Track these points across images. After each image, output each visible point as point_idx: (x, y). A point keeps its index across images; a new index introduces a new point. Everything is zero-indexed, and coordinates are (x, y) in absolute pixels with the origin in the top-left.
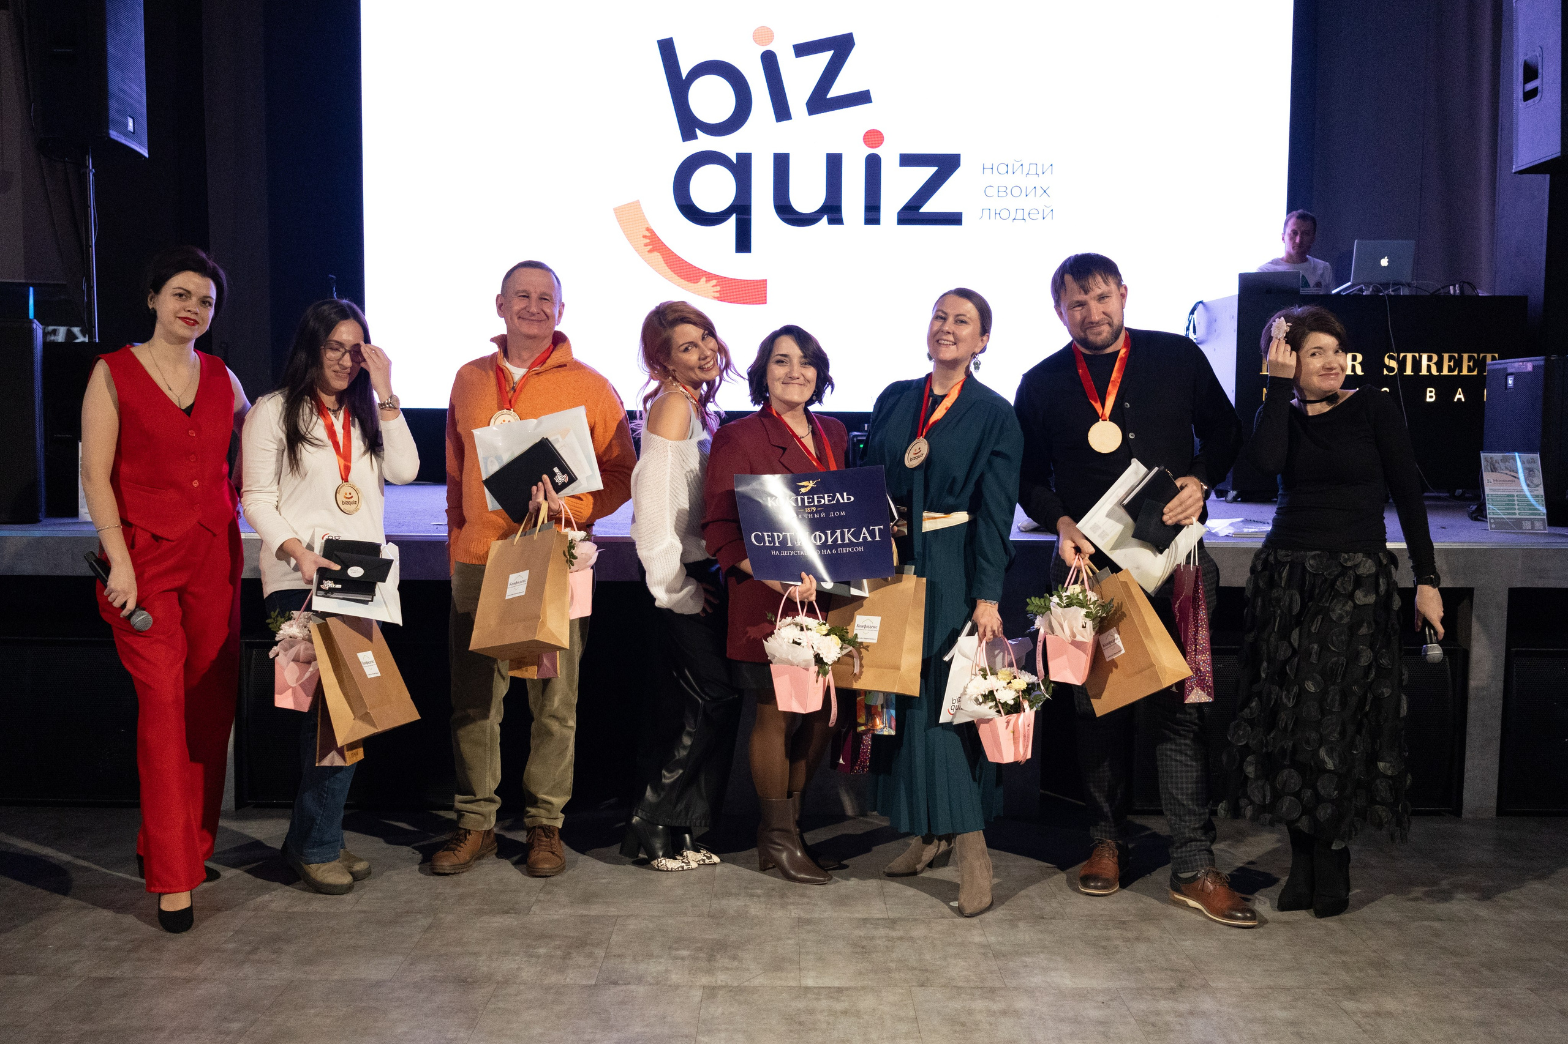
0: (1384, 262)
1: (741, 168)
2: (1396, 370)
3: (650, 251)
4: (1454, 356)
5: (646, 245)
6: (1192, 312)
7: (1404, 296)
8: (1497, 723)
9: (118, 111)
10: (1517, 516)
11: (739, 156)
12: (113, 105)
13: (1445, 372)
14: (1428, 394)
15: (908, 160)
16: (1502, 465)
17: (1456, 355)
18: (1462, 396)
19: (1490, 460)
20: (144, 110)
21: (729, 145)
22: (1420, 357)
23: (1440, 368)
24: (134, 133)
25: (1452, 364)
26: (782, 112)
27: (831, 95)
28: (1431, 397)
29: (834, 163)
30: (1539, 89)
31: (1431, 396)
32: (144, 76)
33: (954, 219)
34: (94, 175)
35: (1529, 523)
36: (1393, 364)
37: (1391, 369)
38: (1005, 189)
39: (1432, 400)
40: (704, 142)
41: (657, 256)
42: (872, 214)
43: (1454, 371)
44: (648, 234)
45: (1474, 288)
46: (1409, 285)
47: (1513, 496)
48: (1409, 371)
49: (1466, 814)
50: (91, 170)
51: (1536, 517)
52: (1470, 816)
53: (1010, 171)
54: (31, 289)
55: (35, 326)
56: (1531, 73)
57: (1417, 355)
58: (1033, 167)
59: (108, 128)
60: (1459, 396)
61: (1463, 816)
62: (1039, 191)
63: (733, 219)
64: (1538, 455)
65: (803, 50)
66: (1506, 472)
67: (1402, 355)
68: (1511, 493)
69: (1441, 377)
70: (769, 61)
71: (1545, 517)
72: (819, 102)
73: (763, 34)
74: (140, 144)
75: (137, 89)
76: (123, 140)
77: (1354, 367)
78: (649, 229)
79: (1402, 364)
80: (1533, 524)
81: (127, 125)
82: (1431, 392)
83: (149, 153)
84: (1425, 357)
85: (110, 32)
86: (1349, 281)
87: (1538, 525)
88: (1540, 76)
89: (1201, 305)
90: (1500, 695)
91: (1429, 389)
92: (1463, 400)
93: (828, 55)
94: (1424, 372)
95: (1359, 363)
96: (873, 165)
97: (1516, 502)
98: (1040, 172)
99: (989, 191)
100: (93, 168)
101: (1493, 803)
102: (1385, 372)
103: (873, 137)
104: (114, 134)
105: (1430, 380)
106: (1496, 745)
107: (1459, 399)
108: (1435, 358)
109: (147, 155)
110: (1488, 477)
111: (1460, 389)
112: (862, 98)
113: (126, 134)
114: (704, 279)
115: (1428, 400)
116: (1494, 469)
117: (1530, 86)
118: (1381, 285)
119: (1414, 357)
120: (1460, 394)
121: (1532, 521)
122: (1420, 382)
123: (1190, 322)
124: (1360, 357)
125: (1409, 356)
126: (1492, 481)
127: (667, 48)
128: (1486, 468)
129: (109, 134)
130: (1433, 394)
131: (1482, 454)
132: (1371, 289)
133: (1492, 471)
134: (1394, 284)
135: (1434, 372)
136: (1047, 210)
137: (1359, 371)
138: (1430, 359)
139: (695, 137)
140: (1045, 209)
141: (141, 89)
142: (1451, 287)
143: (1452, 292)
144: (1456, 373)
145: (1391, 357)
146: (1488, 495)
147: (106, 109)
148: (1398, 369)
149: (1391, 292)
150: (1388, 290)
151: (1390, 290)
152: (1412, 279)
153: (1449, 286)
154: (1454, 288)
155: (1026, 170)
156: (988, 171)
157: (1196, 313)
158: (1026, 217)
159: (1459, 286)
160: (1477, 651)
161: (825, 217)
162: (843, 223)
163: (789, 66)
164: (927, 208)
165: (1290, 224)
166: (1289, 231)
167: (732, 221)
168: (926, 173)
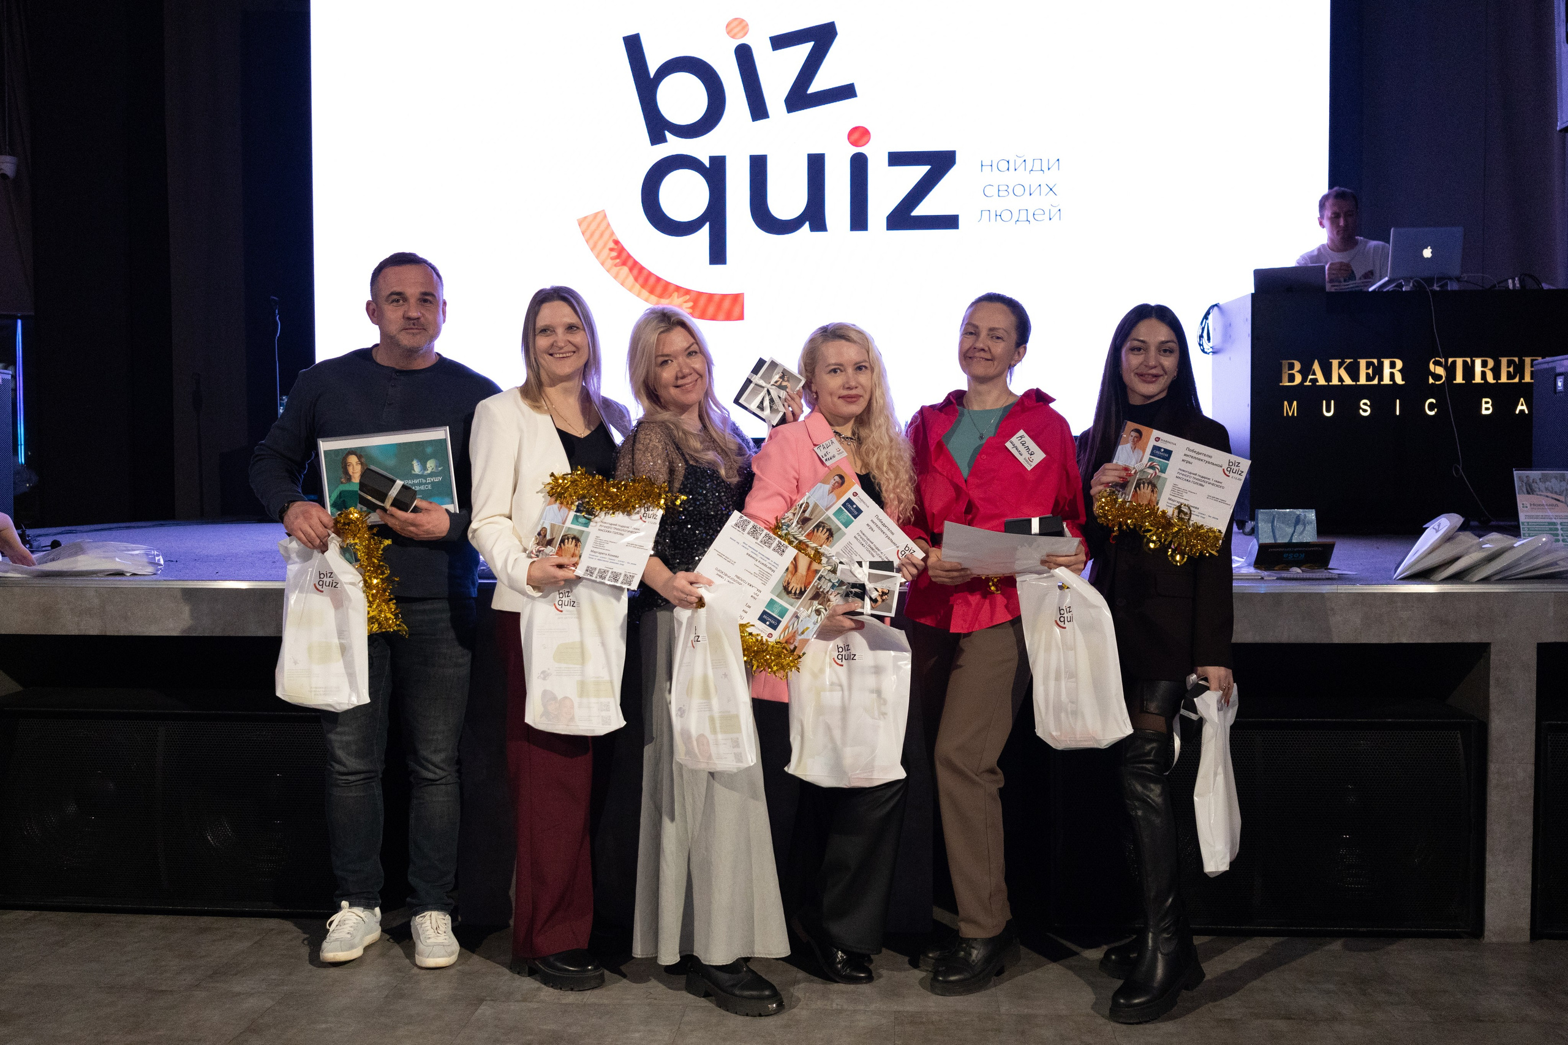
0: (1427, 253)
1: (715, 172)
2: (1444, 379)
3: (617, 265)
4: (1514, 361)
5: (613, 258)
6: (1206, 317)
7: (1452, 291)
11: (712, 159)
13: (1504, 379)
14: (1484, 406)
15: (897, 159)
16: (1542, 486)
17: (1516, 359)
18: (1524, 408)
19: (1525, 479)
21: (701, 148)
22: (1473, 362)
23: (1497, 376)
25: (1511, 369)
26: (758, 109)
27: (811, 90)
28: (1487, 409)
29: (816, 165)
31: (1487, 407)
33: (950, 222)
36: (1440, 371)
37: (1437, 377)
38: (1006, 188)
39: (1489, 412)
40: (674, 146)
41: (625, 270)
42: (859, 220)
43: (1514, 378)
44: (615, 246)
45: (1539, 283)
46: (1458, 279)
47: (1554, 524)
48: (1459, 379)
49: (1489, 938)
52: (1494, 940)
53: (1012, 168)
54: (19, 323)
57: (1469, 360)
58: (1037, 163)
60: (1522, 407)
61: (1486, 940)
62: (1045, 189)
63: (706, 228)
65: (780, 42)
66: (1547, 494)
67: (1450, 360)
68: (1554, 520)
69: (1498, 386)
70: (744, 56)
72: (799, 99)
73: (736, 26)
77: (1392, 375)
78: (616, 242)
79: (1451, 370)
82: (1487, 403)
84: (1478, 362)
86: (1387, 276)
89: (1216, 308)
91: (1484, 400)
92: (1527, 412)
93: (808, 46)
94: (1478, 379)
95: (1399, 371)
96: (859, 165)
97: (1560, 532)
98: (1045, 168)
99: (989, 191)
101: (1525, 923)
102: (1431, 381)
103: (859, 135)
105: (1486, 389)
107: (1522, 411)
108: (1491, 363)
110: (1522, 500)
111: (1522, 399)
112: (847, 92)
114: (676, 294)
115: (1484, 412)
116: (1530, 491)
118: (1421, 279)
119: (1465, 363)
120: (1522, 405)
122: (1474, 392)
123: (1203, 328)
124: (1399, 364)
125: (1459, 362)
126: (1528, 506)
127: (633, 45)
128: (1520, 488)
130: (1489, 405)
131: (1515, 472)
132: (1411, 285)
133: (1528, 493)
134: (1439, 279)
135: (1490, 379)
136: (1054, 211)
137: (1399, 380)
138: (1484, 365)
139: (663, 140)
140: (1051, 208)
142: (1510, 281)
143: (1511, 287)
144: (1516, 380)
145: (1437, 363)
146: (1523, 523)
148: (1446, 377)
149: (1436, 288)
150: (1433, 285)
151: (1435, 285)
152: (1462, 273)
153: (1507, 280)
154: (1513, 282)
155: (1029, 166)
156: (987, 169)
157: (1210, 317)
158: (1031, 218)
159: (1520, 280)
160: (1497, 724)
161: (807, 224)
162: (827, 231)
163: (765, 60)
164: (920, 211)
165: (1328, 204)
166: (1328, 213)
167: (705, 230)
168: (918, 172)
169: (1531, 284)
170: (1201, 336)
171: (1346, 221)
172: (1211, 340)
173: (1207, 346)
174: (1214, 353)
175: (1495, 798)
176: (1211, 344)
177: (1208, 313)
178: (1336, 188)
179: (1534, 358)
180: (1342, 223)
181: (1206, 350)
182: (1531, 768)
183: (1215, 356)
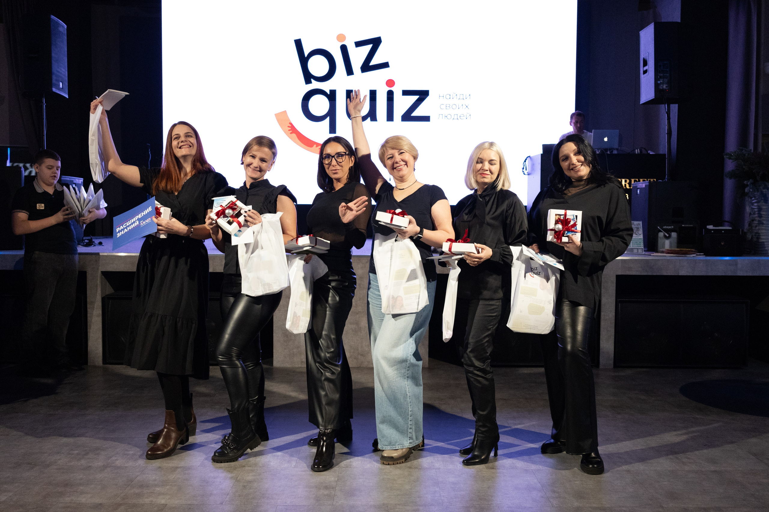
0: (606, 139)
1: (332, 96)
3: (291, 133)
4: (636, 180)
5: (289, 130)
6: (525, 161)
7: (614, 154)
8: (613, 330)
9: (56, 80)
10: (632, 247)
11: (331, 91)
12: (54, 78)
13: (633, 187)
15: (406, 93)
20: (67, 79)
21: (326, 86)
22: (621, 180)
23: (630, 186)
24: (62, 88)
26: (350, 72)
27: (371, 64)
29: (373, 94)
30: (648, 70)
32: (66, 64)
33: (426, 119)
34: (45, 106)
35: (636, 250)
38: (449, 106)
40: (315, 85)
41: (294, 135)
42: (390, 117)
44: (290, 125)
45: (647, 151)
46: (617, 149)
49: (601, 367)
50: (45, 104)
51: (639, 247)
53: (451, 98)
54: (9, 149)
55: (22, 169)
56: (645, 63)
57: (620, 180)
58: (462, 96)
59: (51, 87)
61: (600, 368)
62: (464, 107)
63: (328, 118)
64: (641, 222)
65: (359, 44)
69: (630, 190)
70: (344, 49)
71: (643, 247)
72: (366, 67)
73: (341, 37)
74: (65, 93)
75: (63, 70)
76: (58, 92)
78: (291, 124)
80: (638, 251)
81: (59, 85)
83: (68, 96)
84: (623, 180)
85: (53, 48)
87: (640, 251)
88: (648, 64)
89: (529, 158)
90: (614, 318)
93: (370, 46)
96: (390, 95)
98: (465, 98)
99: (442, 107)
100: (45, 103)
101: (612, 362)
103: (390, 83)
104: (54, 90)
106: (613, 338)
108: (628, 181)
109: (67, 97)
112: (385, 65)
113: (59, 89)
114: (315, 146)
117: (645, 68)
118: (603, 149)
121: (638, 249)
123: (524, 165)
127: (298, 43)
129: (52, 90)
132: (600, 151)
134: (610, 149)
135: (628, 187)
136: (468, 115)
138: (626, 181)
139: (310, 82)
141: (66, 70)
142: (636, 150)
147: (51, 79)
149: (608, 153)
150: (607, 152)
151: (608, 151)
152: (619, 147)
153: (635, 150)
154: (637, 151)
155: (458, 97)
156: (441, 98)
157: (527, 161)
158: (459, 118)
159: (640, 150)
160: (604, 300)
161: (369, 118)
162: (377, 121)
163: (352, 51)
164: (414, 114)
165: (574, 118)
166: (574, 121)
167: (328, 120)
168: (414, 98)
169: (644, 152)
170: (523, 169)
171: (580, 125)
172: (527, 170)
173: (526, 172)
174: (528, 175)
175: (603, 324)
176: (527, 171)
177: (526, 159)
178: (577, 111)
179: (644, 179)
180: (578, 125)
181: (525, 174)
182: (614, 314)
183: (529, 176)
